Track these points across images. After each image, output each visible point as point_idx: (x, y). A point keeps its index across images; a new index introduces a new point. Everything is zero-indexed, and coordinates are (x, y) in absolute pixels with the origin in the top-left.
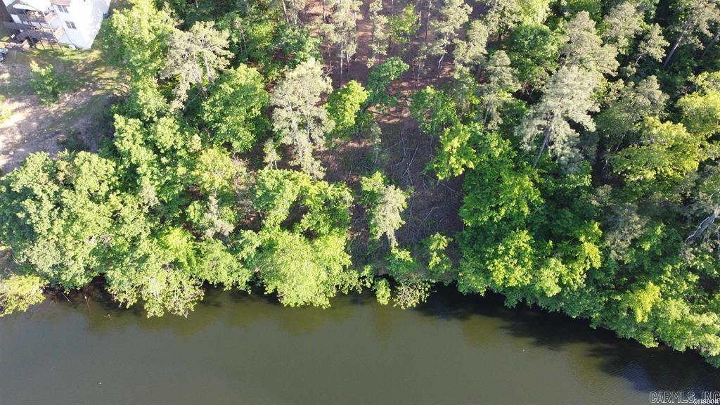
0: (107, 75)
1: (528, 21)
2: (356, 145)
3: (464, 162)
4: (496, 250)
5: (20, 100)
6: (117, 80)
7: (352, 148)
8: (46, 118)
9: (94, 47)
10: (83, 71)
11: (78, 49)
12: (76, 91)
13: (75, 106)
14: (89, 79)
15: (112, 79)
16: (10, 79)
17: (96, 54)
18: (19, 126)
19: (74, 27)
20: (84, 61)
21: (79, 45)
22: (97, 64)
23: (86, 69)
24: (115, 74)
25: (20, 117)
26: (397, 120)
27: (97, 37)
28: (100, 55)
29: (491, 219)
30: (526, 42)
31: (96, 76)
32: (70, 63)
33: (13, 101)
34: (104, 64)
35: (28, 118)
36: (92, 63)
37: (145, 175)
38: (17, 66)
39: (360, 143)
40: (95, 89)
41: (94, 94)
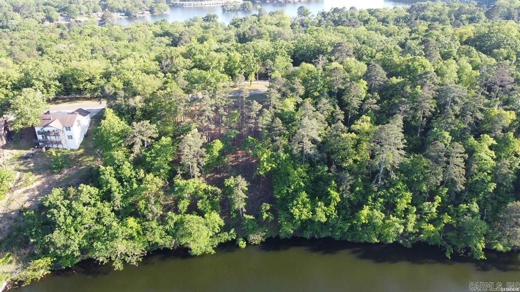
0: (87, 159)
1: (286, 110)
2: (218, 176)
3: (270, 165)
4: (293, 204)
5: (40, 174)
6: (93, 161)
7: (217, 177)
8: (53, 182)
9: (80, 148)
10: (74, 158)
11: (72, 150)
12: (70, 167)
13: (69, 175)
14: (78, 162)
15: (90, 161)
16: (33, 166)
17: (81, 151)
18: (38, 187)
19: (72, 138)
20: (75, 154)
21: (72, 148)
22: (81, 155)
23: (76, 158)
24: (92, 158)
25: (39, 183)
26: (236, 163)
27: (81, 144)
28: (84, 151)
29: (288, 191)
30: (287, 117)
31: (82, 160)
32: (68, 155)
33: (36, 175)
34: (86, 155)
35: (43, 183)
36: (79, 155)
37: (116, 191)
38: (39, 159)
39: (220, 175)
40: (80, 166)
41: (80, 168)
